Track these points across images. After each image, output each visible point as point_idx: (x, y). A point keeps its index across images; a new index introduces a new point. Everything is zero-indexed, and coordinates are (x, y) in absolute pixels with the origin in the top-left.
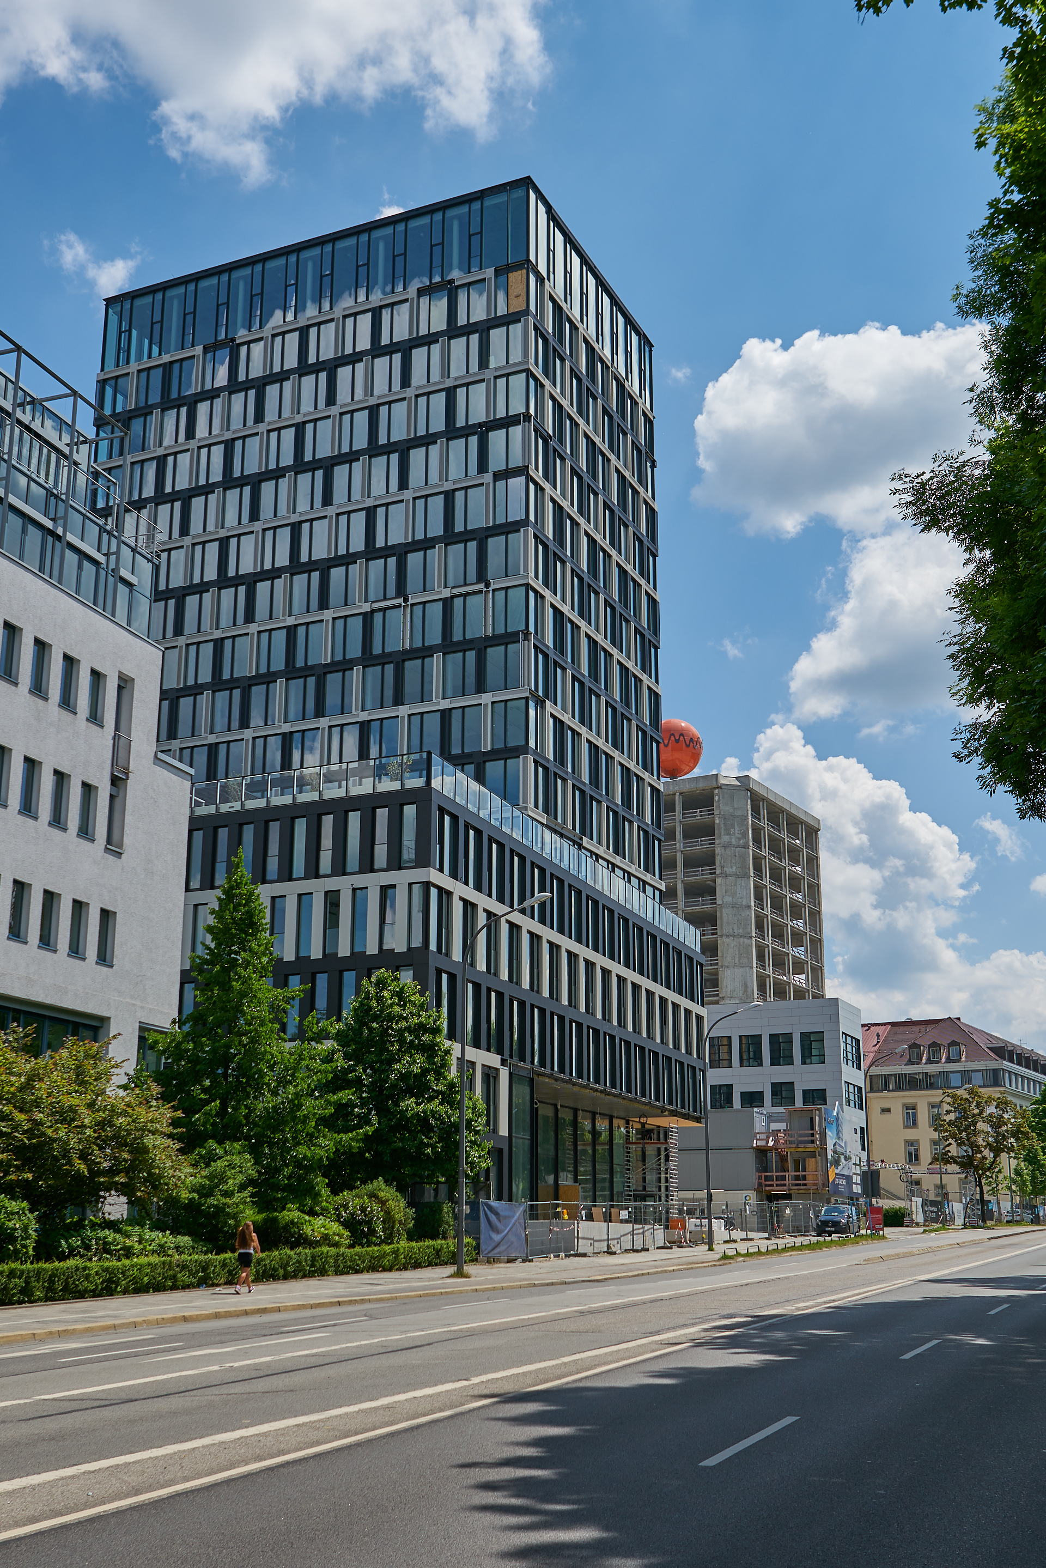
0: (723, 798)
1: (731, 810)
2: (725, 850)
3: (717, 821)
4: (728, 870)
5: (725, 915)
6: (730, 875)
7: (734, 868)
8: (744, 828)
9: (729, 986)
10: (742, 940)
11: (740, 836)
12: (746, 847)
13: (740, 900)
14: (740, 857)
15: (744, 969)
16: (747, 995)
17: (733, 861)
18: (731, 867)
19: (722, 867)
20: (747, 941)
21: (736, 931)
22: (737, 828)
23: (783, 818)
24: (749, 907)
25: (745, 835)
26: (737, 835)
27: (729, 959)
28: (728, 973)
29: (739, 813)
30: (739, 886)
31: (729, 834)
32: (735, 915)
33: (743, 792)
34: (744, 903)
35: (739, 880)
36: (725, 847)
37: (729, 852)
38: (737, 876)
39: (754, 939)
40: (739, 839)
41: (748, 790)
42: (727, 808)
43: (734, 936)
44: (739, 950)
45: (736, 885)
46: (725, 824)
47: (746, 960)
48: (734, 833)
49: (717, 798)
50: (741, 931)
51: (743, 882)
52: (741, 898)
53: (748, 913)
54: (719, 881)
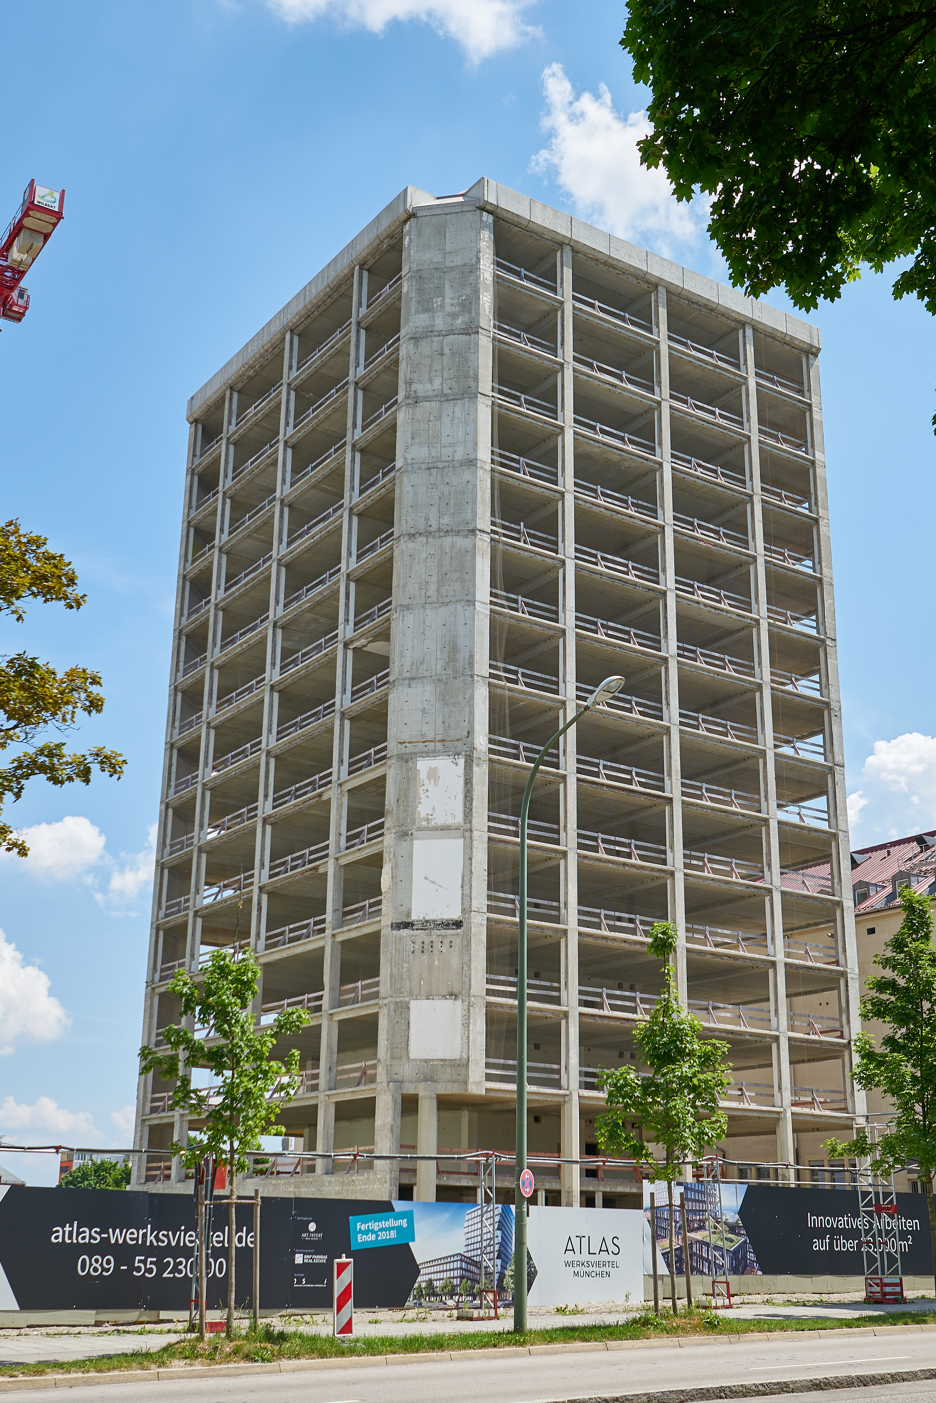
0: (419, 236)
1: (437, 258)
2: (416, 345)
3: (405, 289)
4: (422, 388)
5: (407, 488)
6: (427, 399)
7: (437, 381)
8: (468, 291)
9: (408, 654)
10: (448, 541)
11: (457, 309)
12: (471, 329)
13: (449, 451)
14: (453, 354)
15: (451, 608)
16: (455, 671)
17: (437, 366)
18: (430, 381)
19: (409, 383)
20: (461, 542)
21: (434, 522)
22: (449, 293)
23: (656, 301)
24: (471, 463)
25: (470, 304)
26: (448, 309)
27: (413, 588)
28: (410, 619)
29: (457, 260)
30: (446, 420)
31: (428, 309)
32: (434, 486)
33: (469, 216)
34: (459, 456)
35: (448, 408)
36: (416, 339)
37: (425, 347)
38: (444, 398)
39: (487, 538)
40: (454, 316)
41: (483, 209)
42: (427, 256)
43: (428, 534)
44: (440, 566)
45: (439, 418)
46: (420, 291)
47: (457, 586)
48: (442, 306)
49: (406, 241)
50: (446, 520)
51: (458, 409)
52: (452, 445)
53: (467, 476)
54: (402, 416)
